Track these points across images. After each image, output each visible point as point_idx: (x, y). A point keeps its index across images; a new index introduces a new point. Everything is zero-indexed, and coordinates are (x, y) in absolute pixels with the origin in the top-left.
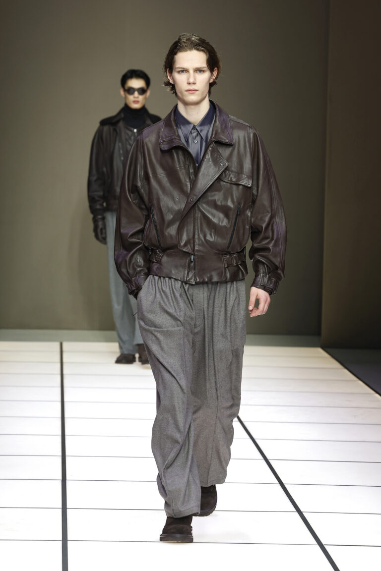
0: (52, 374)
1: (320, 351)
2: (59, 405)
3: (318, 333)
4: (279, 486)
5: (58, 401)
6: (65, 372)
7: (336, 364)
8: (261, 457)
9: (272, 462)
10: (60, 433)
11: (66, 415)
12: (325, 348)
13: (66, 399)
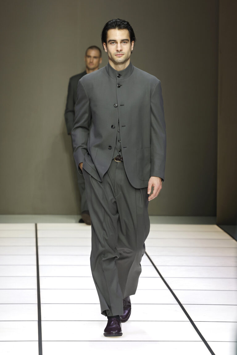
0: (30, 246)
1: (216, 227)
2: (35, 267)
3: (215, 215)
4: (190, 323)
5: (35, 265)
6: (39, 244)
7: (227, 236)
8: (177, 303)
9: (184, 306)
10: (36, 287)
11: (40, 275)
12: (219, 225)
13: (40, 264)
